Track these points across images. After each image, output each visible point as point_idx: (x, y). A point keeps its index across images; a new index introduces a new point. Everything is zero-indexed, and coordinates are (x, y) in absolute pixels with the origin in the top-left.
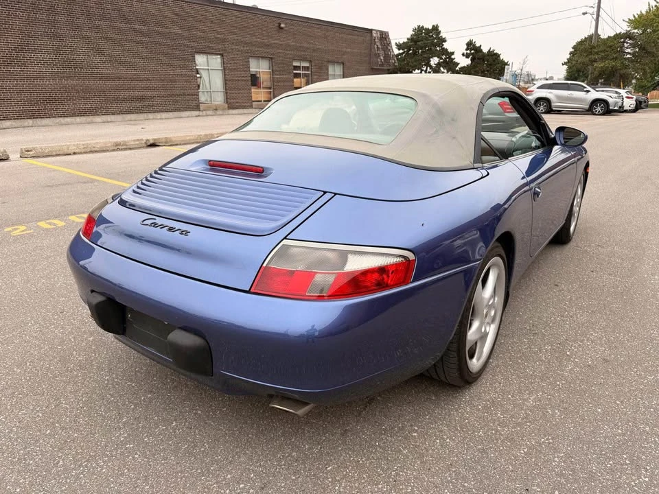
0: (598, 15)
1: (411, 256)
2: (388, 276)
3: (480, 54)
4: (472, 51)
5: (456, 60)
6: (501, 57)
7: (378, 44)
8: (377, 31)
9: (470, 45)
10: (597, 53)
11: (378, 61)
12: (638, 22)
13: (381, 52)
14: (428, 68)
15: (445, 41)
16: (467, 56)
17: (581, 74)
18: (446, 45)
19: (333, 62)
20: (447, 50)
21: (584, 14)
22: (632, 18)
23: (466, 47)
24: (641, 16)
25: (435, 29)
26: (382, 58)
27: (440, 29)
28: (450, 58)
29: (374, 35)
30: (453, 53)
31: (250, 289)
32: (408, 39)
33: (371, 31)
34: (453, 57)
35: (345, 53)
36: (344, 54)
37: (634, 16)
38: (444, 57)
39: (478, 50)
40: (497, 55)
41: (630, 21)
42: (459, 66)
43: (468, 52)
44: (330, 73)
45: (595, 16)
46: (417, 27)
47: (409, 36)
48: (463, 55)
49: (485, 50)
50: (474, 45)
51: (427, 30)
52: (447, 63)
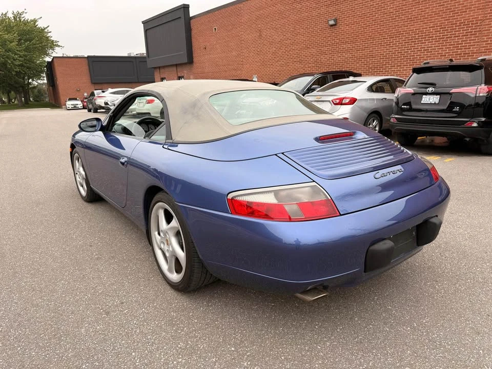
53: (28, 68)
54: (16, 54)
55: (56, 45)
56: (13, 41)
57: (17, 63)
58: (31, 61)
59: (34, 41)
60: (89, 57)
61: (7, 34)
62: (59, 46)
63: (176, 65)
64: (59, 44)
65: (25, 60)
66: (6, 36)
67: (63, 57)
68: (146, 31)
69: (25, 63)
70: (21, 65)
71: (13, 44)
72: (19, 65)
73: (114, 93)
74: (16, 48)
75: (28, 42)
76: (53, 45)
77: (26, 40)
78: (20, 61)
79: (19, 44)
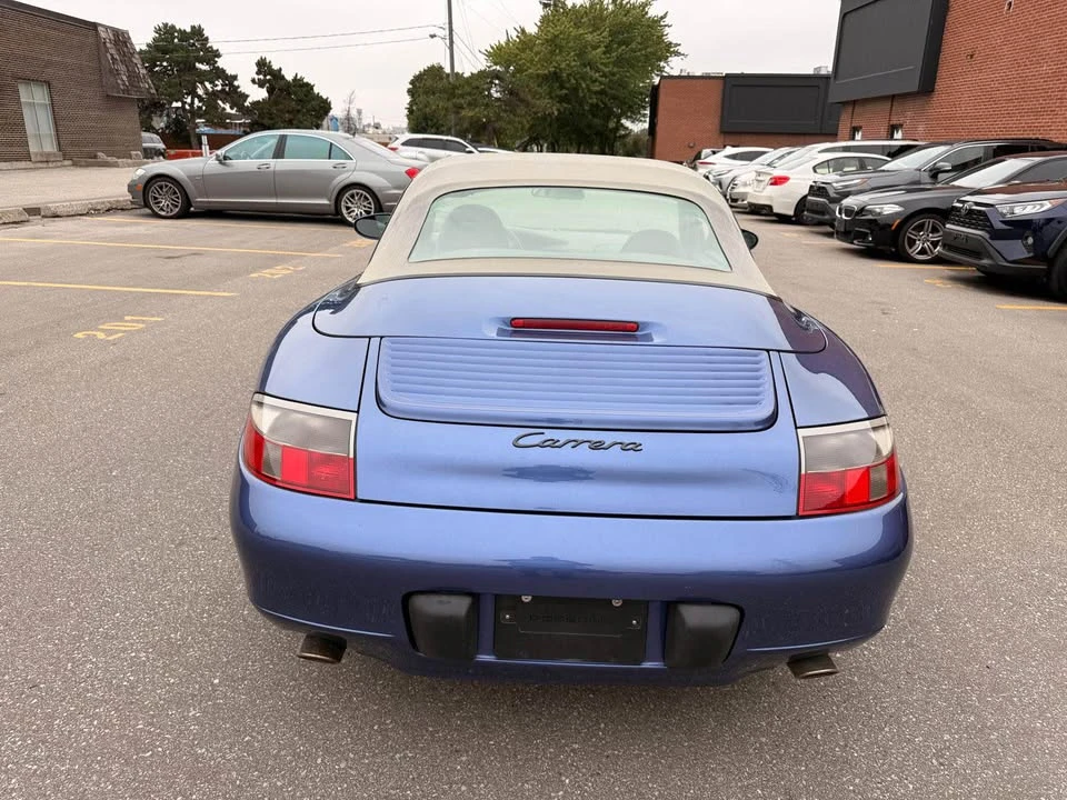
0: (452, 42)
3: (282, 83)
4: (268, 77)
5: (242, 89)
6: (316, 90)
7: (113, 51)
8: (106, 27)
9: (263, 66)
10: (462, 96)
11: (118, 84)
12: (497, 54)
13: (122, 68)
14: (196, 101)
15: (219, 56)
16: (261, 84)
17: (430, 123)
18: (221, 63)
19: (28, 80)
20: (223, 71)
21: (432, 36)
22: (490, 49)
23: (256, 69)
24: (500, 48)
25: (197, 32)
26: (125, 78)
27: (206, 33)
28: (231, 85)
29: (103, 35)
30: (235, 78)
32: (148, 45)
33: (94, 26)
34: (236, 83)
35: (48, 64)
36: (45, 66)
37: (492, 48)
38: (219, 82)
39: (277, 75)
40: (309, 87)
41: (489, 55)
42: (250, 100)
43: (261, 77)
44: (22, 100)
45: (448, 41)
46: (161, 25)
47: (150, 41)
48: (253, 81)
49: (289, 77)
50: (270, 67)
51: (182, 33)
52: (227, 94)
53: (614, 98)
54: (598, 71)
55: (674, 52)
56: (599, 46)
57: (596, 88)
58: (622, 84)
59: (633, 45)
60: (728, 76)
61: (591, 33)
62: (677, 54)
63: (893, 98)
64: (681, 49)
65: (610, 81)
66: (589, 37)
67: (680, 77)
68: (844, 17)
69: (610, 88)
70: (602, 92)
71: (598, 51)
72: (596, 93)
73: (733, 157)
74: (601, 58)
75: (624, 47)
76: (668, 50)
77: (620, 44)
78: (601, 83)
79: (608, 50)
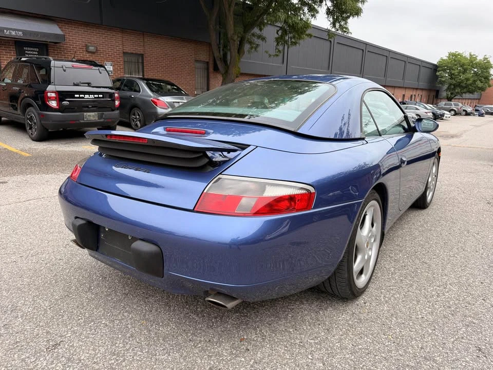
1: (312, 190)
2: (295, 203)
31: (194, 209)
